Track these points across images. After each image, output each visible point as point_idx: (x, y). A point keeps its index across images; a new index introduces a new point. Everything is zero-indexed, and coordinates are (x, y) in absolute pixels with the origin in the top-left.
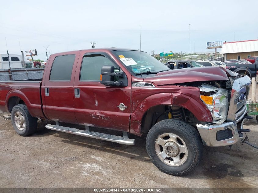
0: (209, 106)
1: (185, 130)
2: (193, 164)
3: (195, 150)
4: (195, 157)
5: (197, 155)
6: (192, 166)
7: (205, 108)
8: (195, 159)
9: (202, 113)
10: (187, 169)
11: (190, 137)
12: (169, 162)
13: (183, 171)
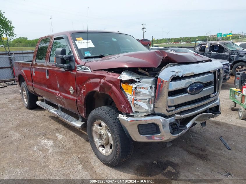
0: (129, 96)
1: (110, 119)
2: (116, 156)
3: (116, 142)
4: (117, 149)
5: (119, 147)
6: (115, 158)
7: (124, 98)
8: (117, 151)
9: (121, 103)
10: (112, 160)
11: (113, 127)
12: (103, 150)
13: (110, 161)
